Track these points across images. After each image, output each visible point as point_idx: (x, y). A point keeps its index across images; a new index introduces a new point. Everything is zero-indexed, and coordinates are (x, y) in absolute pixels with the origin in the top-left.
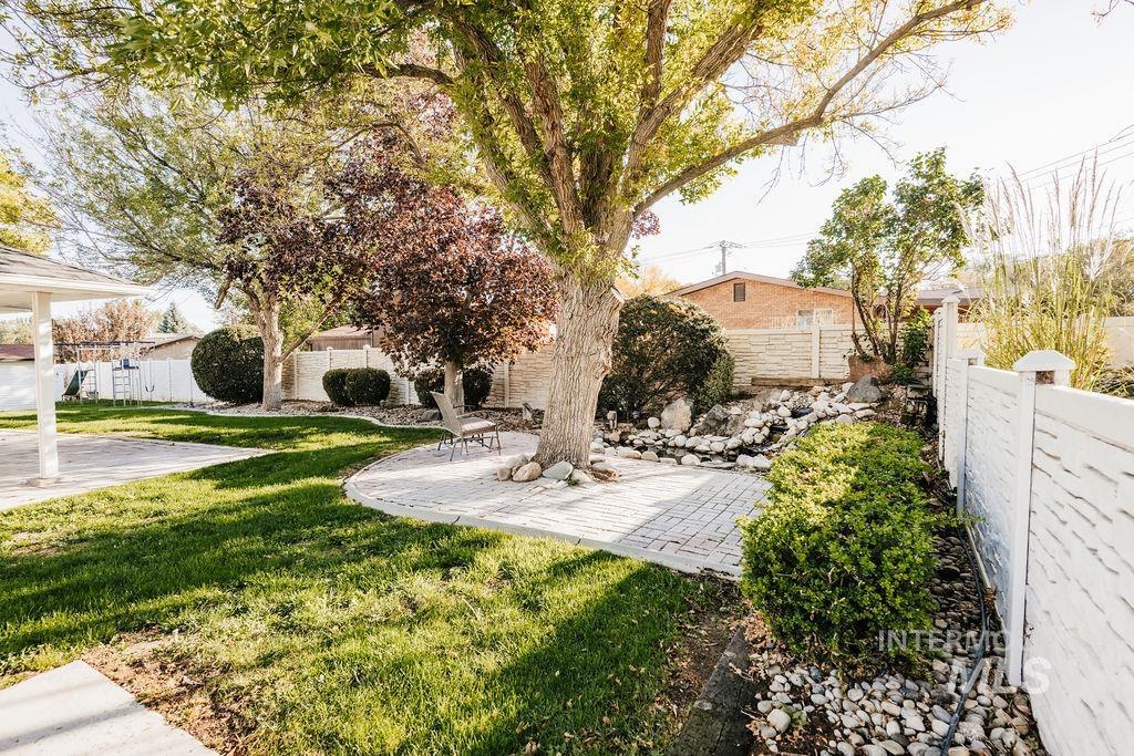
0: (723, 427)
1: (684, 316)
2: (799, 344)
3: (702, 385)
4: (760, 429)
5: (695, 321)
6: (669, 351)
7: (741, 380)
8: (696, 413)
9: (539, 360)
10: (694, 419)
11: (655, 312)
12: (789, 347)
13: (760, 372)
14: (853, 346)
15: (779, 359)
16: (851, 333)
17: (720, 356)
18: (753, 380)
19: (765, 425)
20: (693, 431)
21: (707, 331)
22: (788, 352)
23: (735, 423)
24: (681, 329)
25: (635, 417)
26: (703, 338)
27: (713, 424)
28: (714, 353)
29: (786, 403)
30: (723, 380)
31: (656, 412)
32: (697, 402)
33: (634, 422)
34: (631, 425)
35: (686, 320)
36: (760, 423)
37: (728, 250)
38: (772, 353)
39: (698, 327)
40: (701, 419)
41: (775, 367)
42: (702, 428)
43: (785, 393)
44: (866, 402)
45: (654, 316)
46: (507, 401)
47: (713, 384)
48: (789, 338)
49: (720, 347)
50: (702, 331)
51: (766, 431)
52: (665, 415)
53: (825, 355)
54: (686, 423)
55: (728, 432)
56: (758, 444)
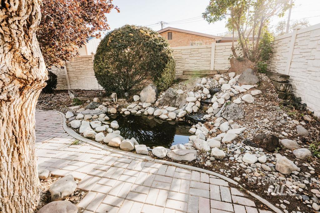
0: (174, 101)
1: (149, 38)
2: (204, 53)
3: (161, 77)
4: (195, 102)
5: (155, 40)
6: (142, 59)
7: (179, 73)
8: (158, 92)
9: (81, 66)
10: (157, 97)
11: (132, 35)
12: (200, 55)
13: (187, 67)
14: (232, 53)
15: (195, 61)
16: (231, 46)
17: (169, 60)
18: (184, 72)
19: (197, 100)
20: (157, 103)
21: (162, 46)
22: (199, 58)
23: (181, 99)
24: (147, 45)
25: (126, 96)
26: (160, 50)
27: (168, 99)
28: (166, 59)
29: (206, 86)
30: (171, 73)
31: (137, 92)
32: (158, 86)
33: (126, 98)
34: (125, 100)
35: (150, 40)
36: (195, 99)
37: (163, 25)
38: (192, 58)
39: (157, 44)
40: (161, 96)
41: (193, 65)
42: (162, 102)
43: (204, 80)
44: (251, 84)
45: (131, 37)
46: (69, 86)
47: (166, 76)
48: (200, 50)
49: (169, 55)
50: (159, 46)
51: (198, 104)
52: (142, 94)
53: (217, 58)
54: (153, 98)
55: (177, 105)
56: (195, 113)
